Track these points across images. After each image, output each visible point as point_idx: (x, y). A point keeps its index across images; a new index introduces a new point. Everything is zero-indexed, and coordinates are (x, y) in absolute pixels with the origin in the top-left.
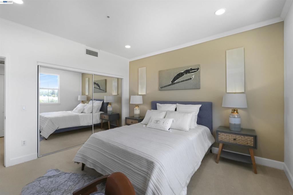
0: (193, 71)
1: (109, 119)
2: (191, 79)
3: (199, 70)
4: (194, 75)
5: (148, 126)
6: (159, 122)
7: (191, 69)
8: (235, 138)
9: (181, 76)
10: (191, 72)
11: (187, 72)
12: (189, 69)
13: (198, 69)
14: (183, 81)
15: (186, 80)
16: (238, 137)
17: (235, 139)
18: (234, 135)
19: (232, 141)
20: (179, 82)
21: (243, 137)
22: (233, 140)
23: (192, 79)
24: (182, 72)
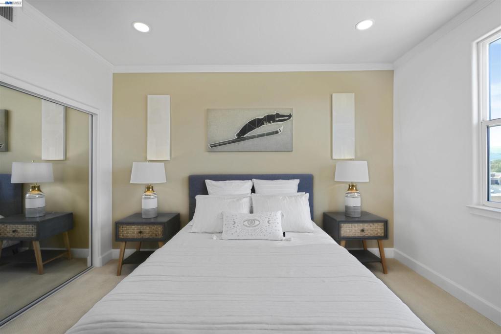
0: (280, 118)
1: (38, 234)
2: (277, 132)
3: (291, 118)
4: (282, 127)
5: (224, 235)
6: (257, 223)
7: (278, 115)
8: (362, 228)
9: (258, 126)
10: (277, 119)
11: (270, 118)
12: (274, 114)
13: (290, 116)
14: (263, 135)
15: (268, 134)
16: (366, 226)
17: (363, 231)
18: (361, 224)
19: (359, 234)
20: (253, 137)
21: (371, 224)
22: (359, 232)
23: (280, 133)
24: (261, 117)
